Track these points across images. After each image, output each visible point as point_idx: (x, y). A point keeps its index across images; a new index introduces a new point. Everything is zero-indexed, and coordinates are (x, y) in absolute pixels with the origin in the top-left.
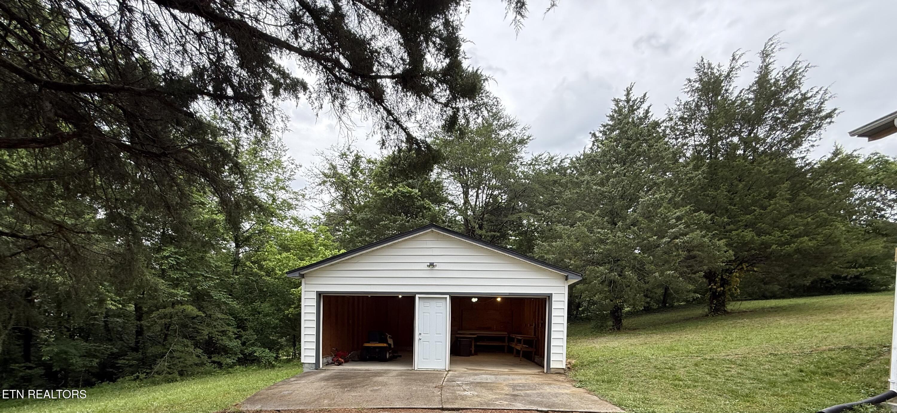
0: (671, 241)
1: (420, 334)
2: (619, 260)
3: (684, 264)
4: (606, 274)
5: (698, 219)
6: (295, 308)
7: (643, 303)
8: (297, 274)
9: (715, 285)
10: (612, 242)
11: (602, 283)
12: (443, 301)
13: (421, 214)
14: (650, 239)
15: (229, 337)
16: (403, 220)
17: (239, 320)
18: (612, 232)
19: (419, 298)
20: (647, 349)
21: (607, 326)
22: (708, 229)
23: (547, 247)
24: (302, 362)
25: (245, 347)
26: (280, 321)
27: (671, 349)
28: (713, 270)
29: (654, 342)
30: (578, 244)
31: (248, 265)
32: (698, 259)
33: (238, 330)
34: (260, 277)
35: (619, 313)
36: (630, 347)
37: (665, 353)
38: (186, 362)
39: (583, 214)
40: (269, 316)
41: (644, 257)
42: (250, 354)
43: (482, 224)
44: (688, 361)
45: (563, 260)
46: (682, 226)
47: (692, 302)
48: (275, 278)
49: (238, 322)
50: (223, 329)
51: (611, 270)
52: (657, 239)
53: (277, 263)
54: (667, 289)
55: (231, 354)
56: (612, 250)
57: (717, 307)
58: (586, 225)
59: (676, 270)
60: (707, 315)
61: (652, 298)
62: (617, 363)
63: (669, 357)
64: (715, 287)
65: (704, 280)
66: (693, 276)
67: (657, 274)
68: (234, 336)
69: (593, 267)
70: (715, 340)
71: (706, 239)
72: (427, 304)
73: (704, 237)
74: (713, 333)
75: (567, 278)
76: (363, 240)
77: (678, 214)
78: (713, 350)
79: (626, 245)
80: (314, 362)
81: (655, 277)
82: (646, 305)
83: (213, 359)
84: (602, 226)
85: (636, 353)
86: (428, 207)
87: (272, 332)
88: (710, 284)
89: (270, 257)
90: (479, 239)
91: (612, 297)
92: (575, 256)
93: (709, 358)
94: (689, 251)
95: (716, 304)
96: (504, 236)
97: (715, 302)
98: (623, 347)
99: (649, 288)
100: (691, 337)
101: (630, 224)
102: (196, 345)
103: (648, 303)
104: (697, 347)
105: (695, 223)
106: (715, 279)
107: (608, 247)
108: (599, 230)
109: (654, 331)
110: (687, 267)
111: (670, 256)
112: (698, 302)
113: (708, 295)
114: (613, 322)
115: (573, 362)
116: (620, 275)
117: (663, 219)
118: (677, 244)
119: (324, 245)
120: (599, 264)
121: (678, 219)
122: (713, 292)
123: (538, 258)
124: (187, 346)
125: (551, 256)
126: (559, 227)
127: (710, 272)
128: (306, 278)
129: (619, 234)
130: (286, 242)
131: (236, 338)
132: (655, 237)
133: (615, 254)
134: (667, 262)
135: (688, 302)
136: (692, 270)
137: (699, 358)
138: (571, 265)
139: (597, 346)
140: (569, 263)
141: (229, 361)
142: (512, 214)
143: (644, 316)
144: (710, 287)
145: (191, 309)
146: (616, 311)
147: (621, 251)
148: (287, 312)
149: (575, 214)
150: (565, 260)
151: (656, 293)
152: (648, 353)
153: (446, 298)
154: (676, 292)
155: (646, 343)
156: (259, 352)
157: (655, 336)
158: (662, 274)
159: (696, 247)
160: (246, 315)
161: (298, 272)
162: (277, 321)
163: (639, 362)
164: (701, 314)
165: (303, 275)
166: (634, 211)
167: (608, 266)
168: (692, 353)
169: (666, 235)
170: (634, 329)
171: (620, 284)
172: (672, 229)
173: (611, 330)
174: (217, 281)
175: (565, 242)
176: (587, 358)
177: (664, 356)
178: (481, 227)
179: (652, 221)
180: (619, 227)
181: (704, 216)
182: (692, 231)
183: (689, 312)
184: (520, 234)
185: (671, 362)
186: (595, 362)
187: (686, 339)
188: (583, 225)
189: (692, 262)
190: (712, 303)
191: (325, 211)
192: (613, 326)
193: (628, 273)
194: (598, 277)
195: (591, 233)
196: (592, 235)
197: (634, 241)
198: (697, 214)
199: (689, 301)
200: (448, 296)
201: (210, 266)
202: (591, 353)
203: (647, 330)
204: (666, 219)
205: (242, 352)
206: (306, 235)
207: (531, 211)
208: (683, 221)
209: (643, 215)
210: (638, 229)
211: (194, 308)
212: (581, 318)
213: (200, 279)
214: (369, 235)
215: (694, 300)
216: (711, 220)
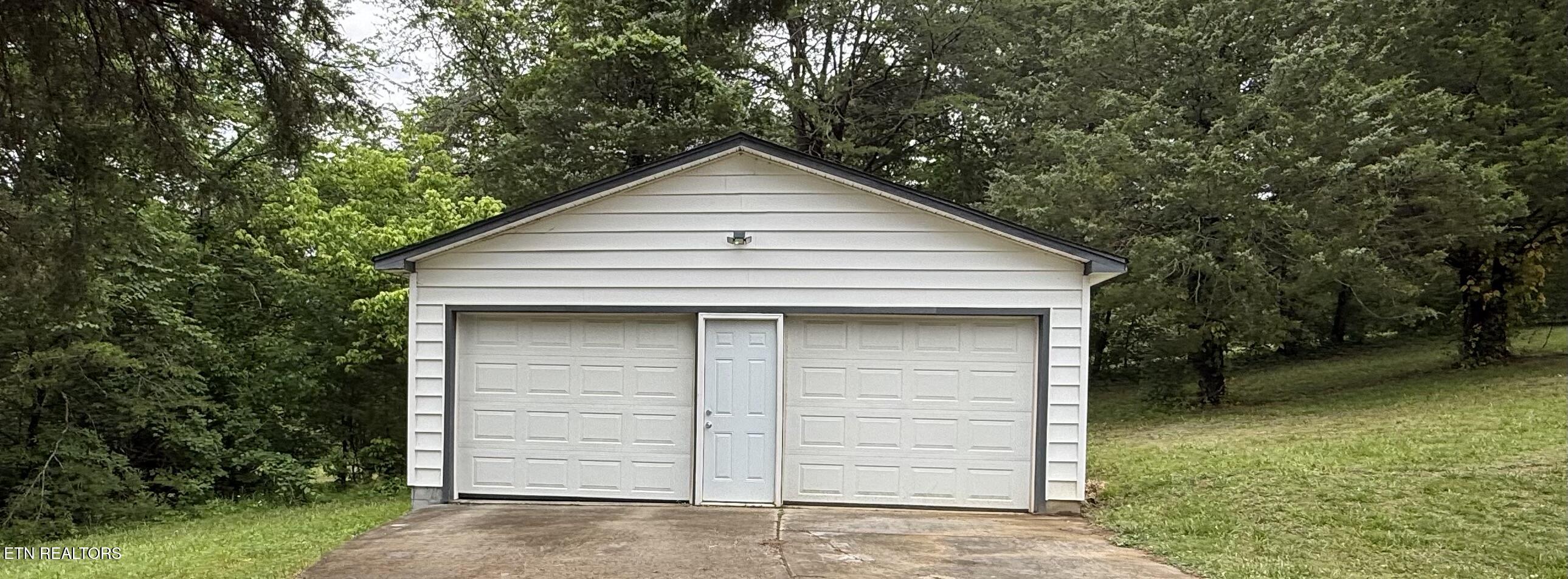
0: (1357, 168)
1: (709, 413)
2: (1217, 219)
3: (1392, 228)
4: (1183, 256)
5: (1430, 109)
6: (361, 348)
7: (1284, 333)
8: (399, 263)
9: (1477, 284)
10: (1199, 172)
11: (1171, 280)
12: (768, 330)
13: (688, 101)
14: (1301, 164)
15: (193, 423)
16: (641, 117)
17: (217, 379)
18: (1197, 144)
19: (706, 320)
20: (1296, 452)
21: (1183, 395)
22: (1456, 135)
23: (1024, 187)
24: (409, 484)
25: (231, 450)
26: (321, 383)
27: (1360, 452)
28: (1471, 245)
29: (1315, 436)
30: (1108, 178)
31: (241, 237)
32: (1430, 214)
33: (219, 406)
34: (269, 270)
35: (1217, 360)
36: (1251, 449)
37: (1344, 461)
38: (91, 486)
39: (1120, 99)
40: (295, 370)
41: (1285, 210)
42: (245, 470)
43: (842, 125)
44: (1408, 482)
45: (1065, 220)
46: (1387, 130)
47: (1415, 329)
48: (309, 272)
49: (213, 385)
50: (182, 404)
51: (1196, 248)
52: (1320, 162)
53: (321, 233)
54: (1344, 295)
55: (197, 467)
56: (1199, 194)
57: (1484, 344)
58: (1128, 128)
59: (1371, 246)
60: (1457, 366)
61: (1304, 319)
62: (1220, 487)
63: (1357, 471)
64: (1478, 289)
65: (1449, 270)
66: (1419, 260)
67: (1320, 257)
68: (204, 422)
69: (1148, 239)
70: (1479, 429)
71: (1451, 164)
72: (727, 337)
73: (1447, 156)
74: (1472, 411)
75: (1087, 270)
76: (536, 171)
77: (1377, 96)
78: (1473, 453)
79: (1236, 181)
80: (441, 485)
81: (1315, 263)
82: (1292, 339)
83: (158, 480)
84: (1171, 130)
85: (1267, 463)
86: (707, 84)
87: (301, 410)
88: (1463, 282)
89: (299, 217)
90: (836, 164)
91: (1200, 316)
92: (1099, 210)
93: (1462, 473)
94: (1405, 194)
95: (1479, 335)
96: (901, 156)
97: (1478, 329)
98: (1231, 447)
99: (1301, 295)
100: (1413, 423)
101: (1246, 125)
102: (112, 443)
103: (1293, 332)
104: (1431, 447)
105: (1422, 120)
106: (1479, 267)
107: (1187, 185)
108: (1164, 141)
109: (1314, 408)
110: (1402, 238)
111: (1354, 209)
112: (1426, 331)
113: (1459, 311)
114: (1200, 383)
115: (1103, 485)
116: (1219, 260)
117: (1335, 110)
118: (1374, 176)
119: (435, 185)
120: (1161, 229)
121: (1378, 109)
122: (1472, 302)
123: (999, 215)
124: (94, 448)
125: (1034, 211)
126: (1056, 134)
127: (1464, 250)
128: (421, 273)
129: (1218, 151)
130: (334, 177)
131: (209, 428)
132: (1315, 160)
133: (1206, 204)
134: (1345, 223)
135: (1403, 329)
136: (1415, 244)
137: (1436, 474)
138: (1088, 233)
139: (1163, 447)
140: (1082, 227)
141: (195, 485)
142: (922, 97)
143: (1283, 368)
144: (1464, 288)
145: (107, 351)
146: (1209, 355)
147: (1222, 196)
148: (340, 359)
149: (1097, 98)
150: (1072, 220)
151: (1317, 306)
152: (1299, 463)
153: (776, 321)
154: (1373, 302)
155: (1293, 439)
156: (268, 463)
157: (1315, 419)
158: (1333, 255)
159: (1425, 182)
160: (231, 366)
161: (402, 257)
162: (312, 383)
163: (1277, 485)
164: (1441, 362)
165: (414, 263)
166: (1256, 89)
167: (1186, 235)
168: (1417, 463)
169: (1344, 152)
170: (1258, 403)
171: (1221, 283)
172: (1361, 136)
173: (1194, 404)
174: (169, 280)
175: (1072, 173)
176: (1138, 475)
177: (1343, 470)
178: (838, 132)
179: (1305, 117)
180: (1216, 133)
181: (1445, 100)
182: (1415, 142)
183: (1407, 359)
184: (940, 149)
185: (1363, 483)
186: (1162, 484)
187: (1400, 426)
188: (1119, 128)
189: (1415, 223)
190: (1468, 331)
191: (424, 95)
192: (1200, 394)
193: (1243, 254)
194: (1161, 264)
195: (1142, 149)
196: (1145, 153)
197: (1257, 169)
198: (1426, 96)
199: (1408, 327)
200: (780, 317)
201: (150, 241)
202: (1149, 462)
203: (1294, 406)
204: (1341, 111)
205: (226, 464)
206: (388, 160)
207: (972, 89)
208: (1390, 116)
209: (1281, 100)
210: (1269, 138)
211: (117, 349)
212: (1109, 373)
213: (128, 274)
214: (552, 159)
215: (1420, 324)
216: (1464, 112)
